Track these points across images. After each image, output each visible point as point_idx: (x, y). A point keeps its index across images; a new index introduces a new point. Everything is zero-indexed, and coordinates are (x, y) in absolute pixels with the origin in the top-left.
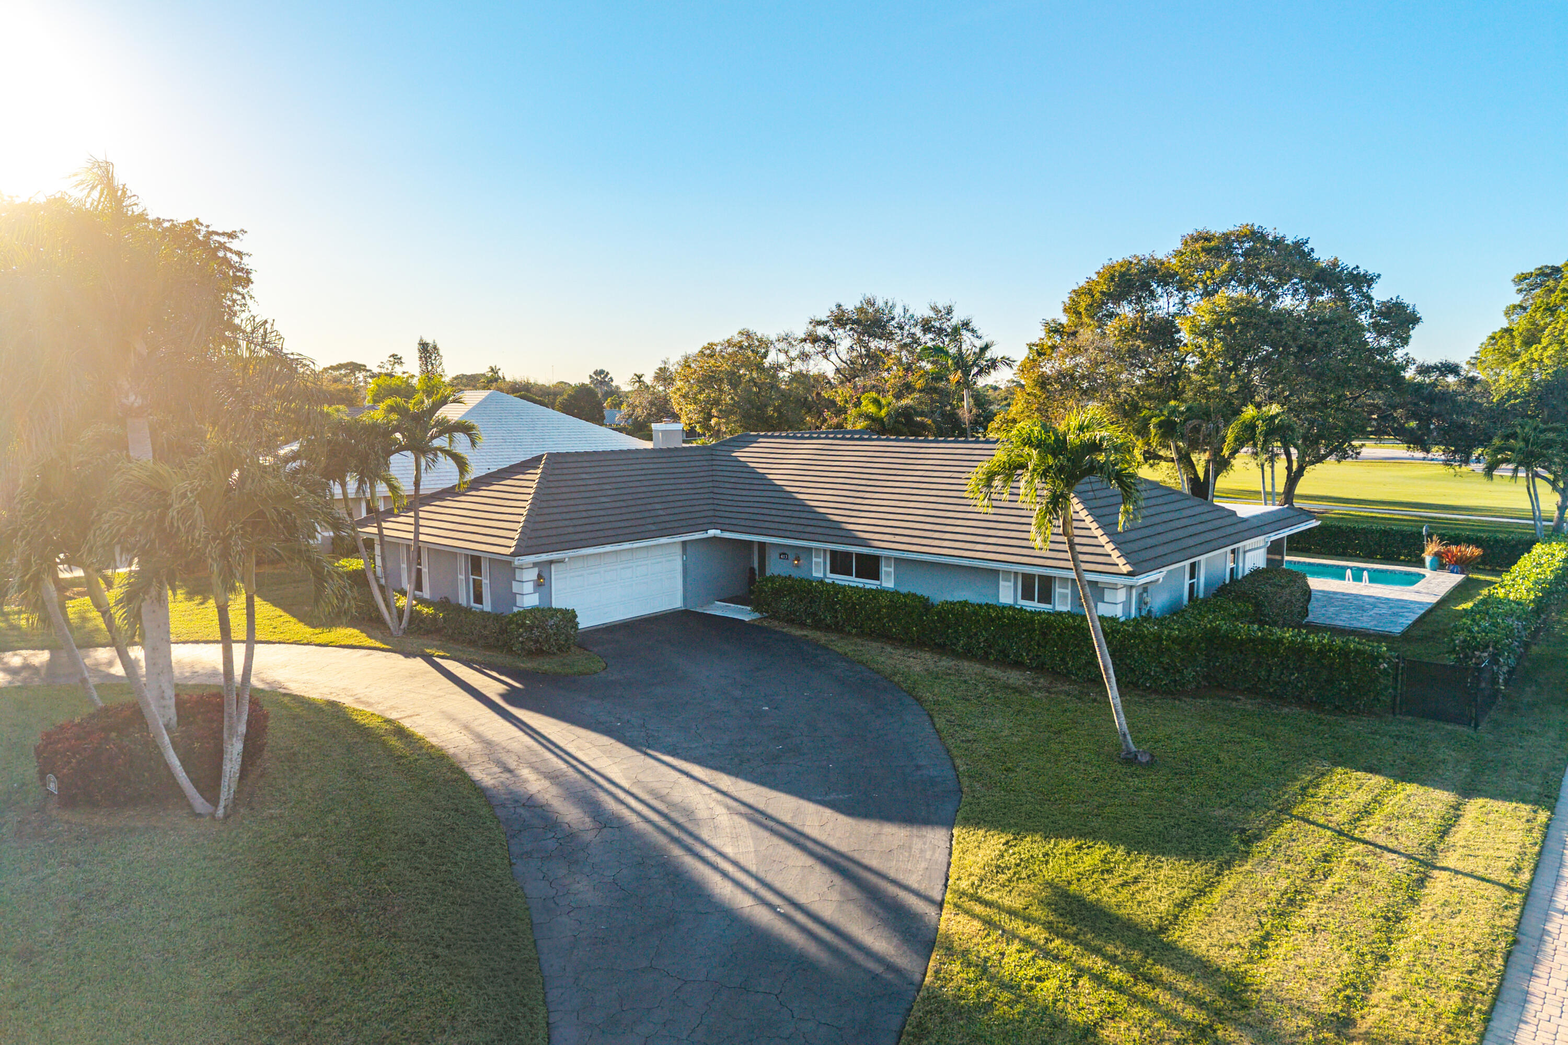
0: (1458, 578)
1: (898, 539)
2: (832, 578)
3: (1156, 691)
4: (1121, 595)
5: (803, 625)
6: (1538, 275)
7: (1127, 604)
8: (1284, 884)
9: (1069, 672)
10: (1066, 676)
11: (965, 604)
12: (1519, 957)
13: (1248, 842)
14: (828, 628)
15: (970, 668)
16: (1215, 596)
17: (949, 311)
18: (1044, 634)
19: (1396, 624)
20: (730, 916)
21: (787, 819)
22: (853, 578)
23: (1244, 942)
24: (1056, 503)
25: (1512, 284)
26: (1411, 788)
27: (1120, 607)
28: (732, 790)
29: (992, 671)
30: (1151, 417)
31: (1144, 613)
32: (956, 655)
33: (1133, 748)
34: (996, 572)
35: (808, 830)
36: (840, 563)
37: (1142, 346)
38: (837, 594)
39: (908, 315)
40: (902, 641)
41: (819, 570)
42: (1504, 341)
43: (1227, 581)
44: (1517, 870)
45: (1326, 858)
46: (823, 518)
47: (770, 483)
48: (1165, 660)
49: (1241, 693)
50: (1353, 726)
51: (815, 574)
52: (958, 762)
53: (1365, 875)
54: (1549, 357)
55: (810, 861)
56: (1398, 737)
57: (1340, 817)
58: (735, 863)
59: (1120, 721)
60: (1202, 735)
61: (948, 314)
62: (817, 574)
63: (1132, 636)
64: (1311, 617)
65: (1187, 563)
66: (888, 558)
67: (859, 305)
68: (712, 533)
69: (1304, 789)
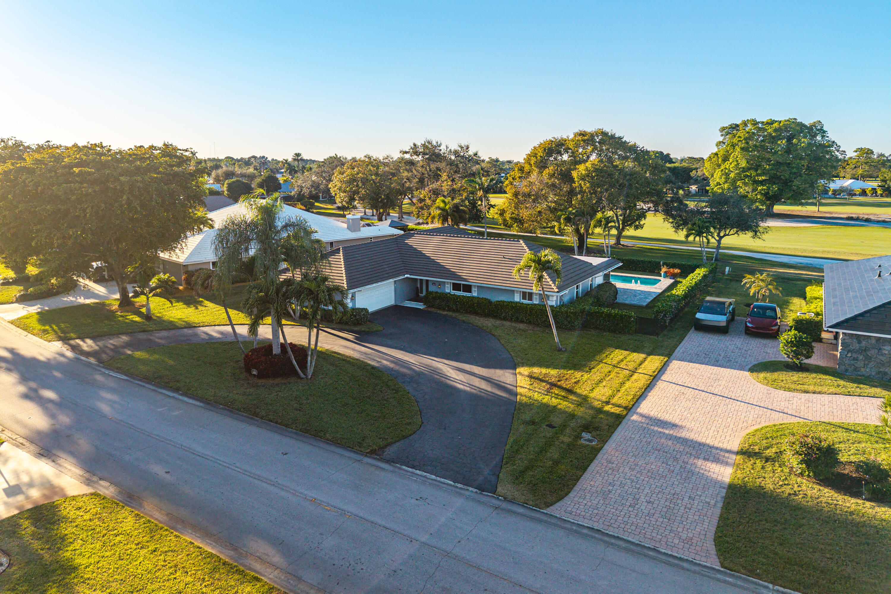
0: (672, 281)
1: (479, 279)
2: (453, 292)
3: (566, 329)
4: (555, 298)
5: (444, 310)
6: (729, 128)
7: (556, 301)
8: (598, 378)
9: (539, 324)
10: (538, 325)
11: (504, 302)
12: (648, 389)
13: (590, 369)
14: (454, 311)
15: (507, 324)
16: (584, 296)
17: (468, 148)
18: (530, 312)
19: (645, 302)
20: (465, 392)
21: (469, 370)
22: (462, 292)
23: (588, 389)
24: (540, 278)
25: (719, 132)
26: (635, 354)
27: (554, 302)
28: (449, 363)
29: (513, 324)
30: (561, 216)
31: (562, 303)
32: (501, 319)
33: (561, 347)
34: (513, 291)
35: (476, 372)
36: (456, 287)
37: (558, 182)
38: (457, 298)
39: (448, 150)
40: (482, 315)
41: (448, 289)
42: (715, 159)
43: (589, 290)
44: (654, 372)
45: (610, 372)
46: (448, 270)
47: (424, 255)
48: (569, 319)
49: (592, 329)
50: (624, 338)
51: (447, 291)
52: (511, 353)
53: (618, 375)
54: (732, 168)
55: (480, 380)
56: (636, 340)
57: (615, 362)
58: (461, 381)
59: (556, 339)
60: (580, 342)
61: (467, 149)
62: (448, 291)
63: (559, 312)
64: (618, 300)
65: (575, 286)
66: (475, 286)
67: (423, 143)
68: (406, 276)
69: (607, 356)
